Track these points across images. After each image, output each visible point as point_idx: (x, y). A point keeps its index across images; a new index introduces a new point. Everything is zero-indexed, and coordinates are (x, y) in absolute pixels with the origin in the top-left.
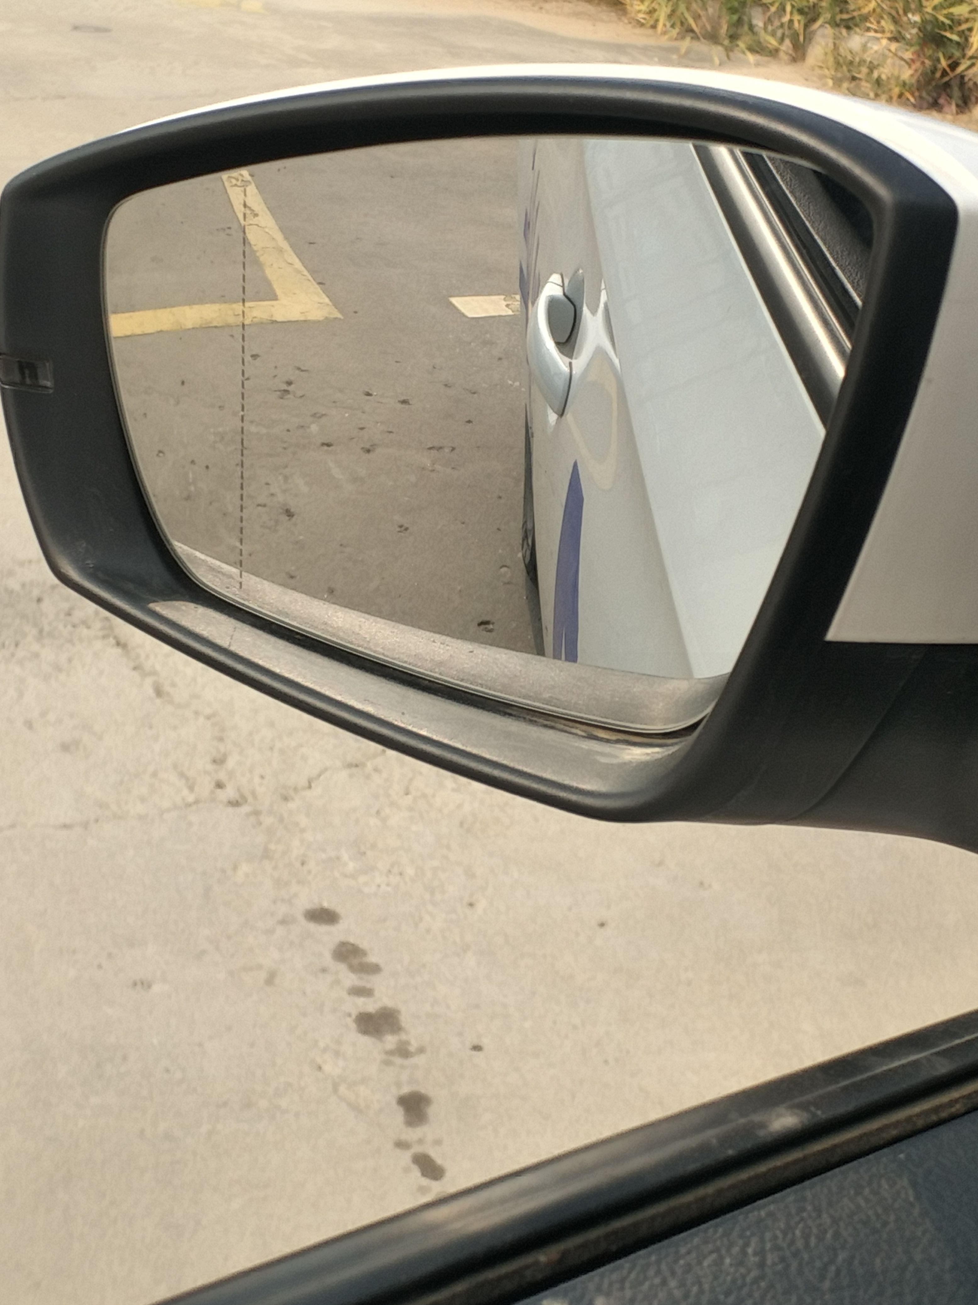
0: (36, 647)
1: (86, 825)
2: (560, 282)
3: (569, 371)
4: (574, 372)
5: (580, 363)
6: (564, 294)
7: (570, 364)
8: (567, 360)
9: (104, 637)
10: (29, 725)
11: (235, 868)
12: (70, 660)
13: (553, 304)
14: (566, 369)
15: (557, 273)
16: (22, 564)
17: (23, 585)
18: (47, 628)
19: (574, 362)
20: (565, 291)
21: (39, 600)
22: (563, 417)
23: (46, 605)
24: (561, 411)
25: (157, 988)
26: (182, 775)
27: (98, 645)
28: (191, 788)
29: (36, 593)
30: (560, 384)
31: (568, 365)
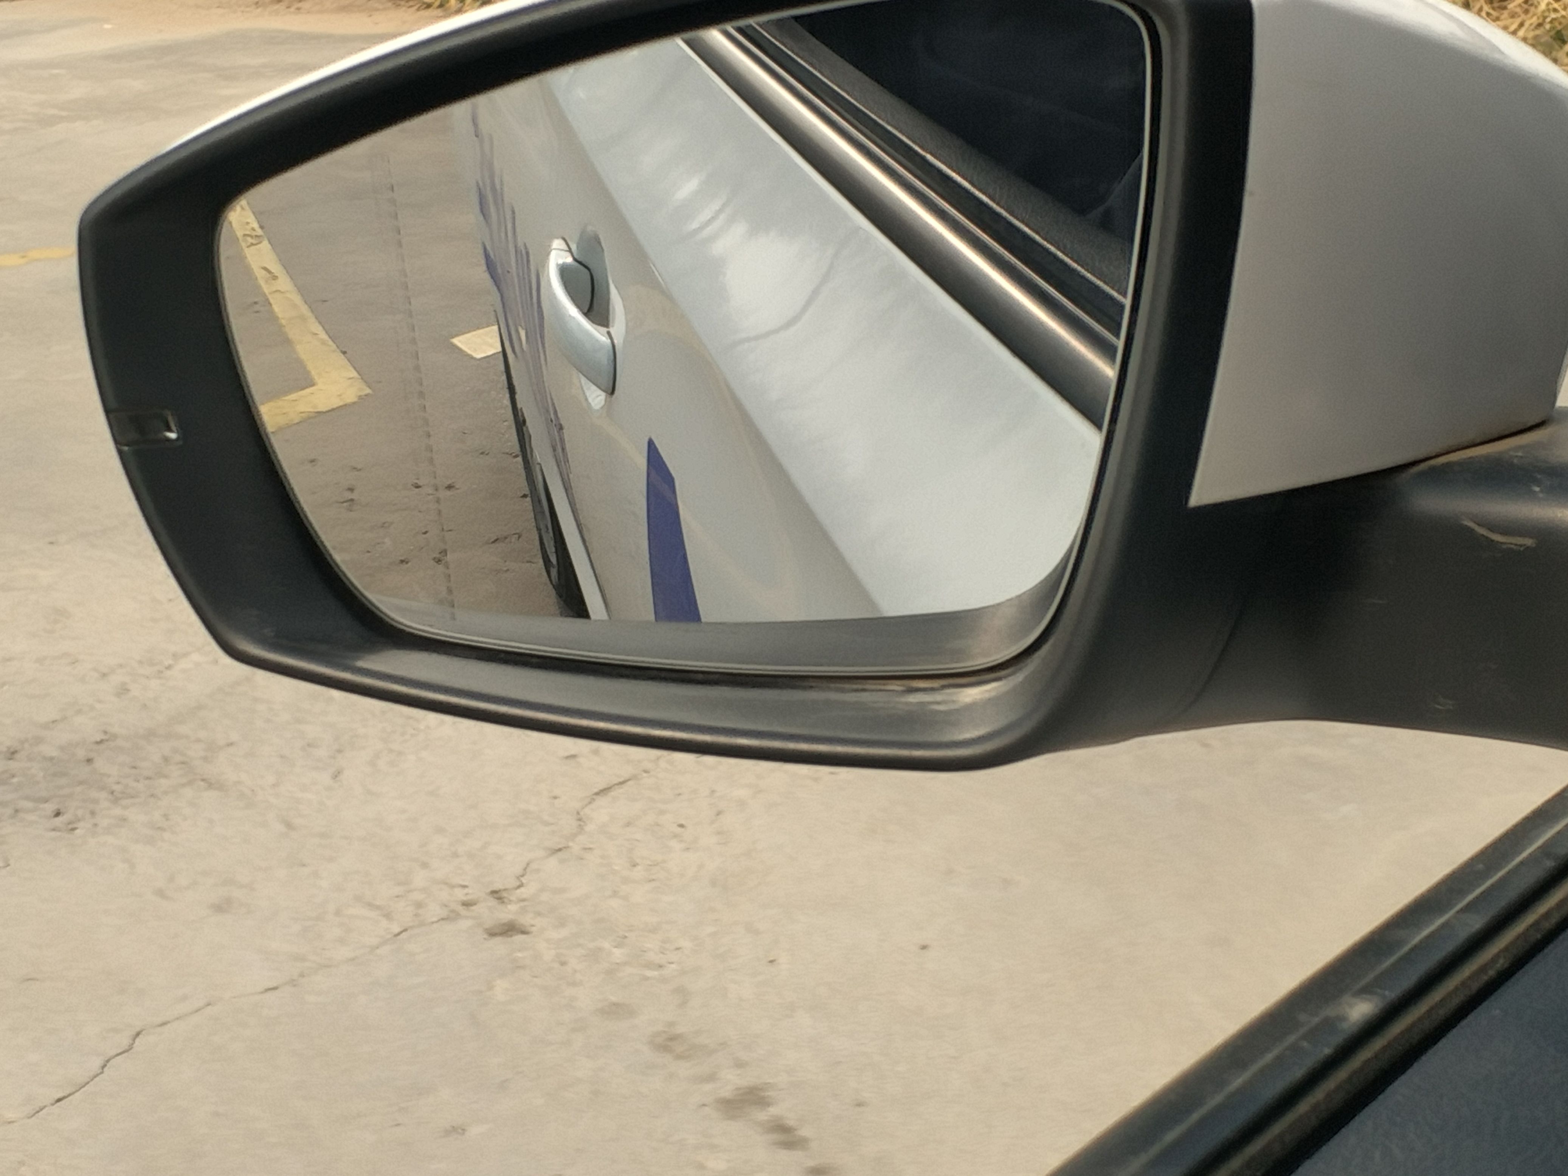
0: (117, 811)
1: (292, 983)
2: (565, 247)
3: (609, 341)
4: (616, 341)
5: (618, 327)
6: (575, 259)
7: (609, 333)
8: (604, 330)
9: (190, 783)
10: (161, 893)
11: (491, 988)
12: (166, 817)
13: (564, 272)
14: (605, 339)
15: (557, 238)
16: (46, 726)
17: (62, 748)
18: (117, 788)
19: (611, 330)
20: (576, 256)
21: (89, 761)
22: (614, 396)
23: (100, 764)
24: (611, 388)
25: (475, 1131)
26: (370, 905)
27: (188, 792)
28: (388, 916)
29: (81, 753)
30: (604, 359)
31: (606, 335)
